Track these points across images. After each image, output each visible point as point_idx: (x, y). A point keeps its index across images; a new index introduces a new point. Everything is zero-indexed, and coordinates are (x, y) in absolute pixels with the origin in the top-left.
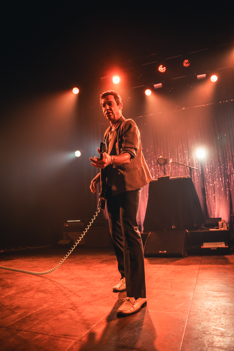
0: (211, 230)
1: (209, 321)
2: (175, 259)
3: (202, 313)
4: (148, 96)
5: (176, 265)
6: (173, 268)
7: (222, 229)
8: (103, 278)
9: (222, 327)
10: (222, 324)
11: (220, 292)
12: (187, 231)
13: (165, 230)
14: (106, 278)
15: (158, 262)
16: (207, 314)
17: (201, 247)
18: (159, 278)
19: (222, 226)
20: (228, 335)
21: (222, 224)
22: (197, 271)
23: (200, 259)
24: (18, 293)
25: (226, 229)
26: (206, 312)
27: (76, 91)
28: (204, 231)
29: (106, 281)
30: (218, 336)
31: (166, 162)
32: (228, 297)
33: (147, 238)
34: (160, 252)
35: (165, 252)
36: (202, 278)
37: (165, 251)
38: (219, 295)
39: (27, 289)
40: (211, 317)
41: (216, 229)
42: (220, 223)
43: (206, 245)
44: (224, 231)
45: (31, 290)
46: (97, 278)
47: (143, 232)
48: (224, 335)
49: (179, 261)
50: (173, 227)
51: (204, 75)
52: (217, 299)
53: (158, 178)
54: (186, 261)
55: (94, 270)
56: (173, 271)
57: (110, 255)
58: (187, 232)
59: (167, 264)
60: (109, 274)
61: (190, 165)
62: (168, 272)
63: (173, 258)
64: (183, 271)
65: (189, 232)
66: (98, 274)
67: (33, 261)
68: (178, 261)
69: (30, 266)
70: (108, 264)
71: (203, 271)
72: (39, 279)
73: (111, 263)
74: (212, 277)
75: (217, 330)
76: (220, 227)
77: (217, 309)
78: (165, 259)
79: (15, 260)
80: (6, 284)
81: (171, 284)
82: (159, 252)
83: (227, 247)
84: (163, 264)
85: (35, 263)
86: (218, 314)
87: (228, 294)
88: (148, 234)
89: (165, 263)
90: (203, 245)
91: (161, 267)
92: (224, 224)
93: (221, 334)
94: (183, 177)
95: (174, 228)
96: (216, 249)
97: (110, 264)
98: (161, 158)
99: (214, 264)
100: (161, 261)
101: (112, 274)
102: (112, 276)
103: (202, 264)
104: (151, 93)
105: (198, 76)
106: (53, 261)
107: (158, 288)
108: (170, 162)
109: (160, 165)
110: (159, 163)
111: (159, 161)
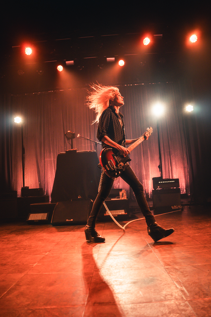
0: (112, 199)
1: (110, 275)
2: (81, 226)
3: (105, 270)
4: (59, 71)
6: (79, 235)
7: (123, 198)
8: (13, 247)
9: (121, 278)
10: (121, 276)
11: (120, 251)
13: (71, 201)
14: (16, 247)
15: (65, 230)
16: (109, 270)
17: (104, 215)
18: (66, 244)
19: (123, 196)
20: (125, 283)
21: (123, 194)
23: (103, 225)
25: (126, 198)
26: (108, 268)
29: (16, 250)
30: (117, 285)
31: (73, 136)
32: (126, 254)
33: (55, 208)
34: (67, 220)
35: (72, 220)
38: (119, 254)
40: (112, 272)
41: (117, 198)
42: (121, 193)
43: (108, 213)
44: (124, 200)
46: (6, 248)
47: (51, 203)
48: (122, 283)
50: (79, 198)
51: (113, 59)
52: (117, 257)
53: (66, 151)
55: (3, 241)
56: (80, 237)
58: (92, 202)
59: (74, 231)
60: (18, 243)
61: (96, 140)
62: (75, 238)
63: (79, 226)
66: (8, 244)
70: (17, 234)
71: (105, 235)
73: (20, 233)
74: (113, 240)
75: (116, 281)
76: (120, 197)
77: (117, 265)
78: (72, 227)
81: (77, 248)
82: (66, 220)
83: (126, 214)
84: (71, 231)
86: (118, 269)
87: (126, 252)
88: (55, 204)
89: (72, 230)
90: (106, 213)
91: (68, 234)
92: (124, 194)
93: (120, 283)
94: (89, 151)
96: (117, 216)
98: (69, 132)
99: (115, 229)
100: (68, 229)
101: (21, 243)
103: (105, 230)
104: (63, 69)
105: (108, 59)
107: (66, 252)
108: (78, 136)
109: (68, 139)
110: (67, 137)
111: (67, 135)
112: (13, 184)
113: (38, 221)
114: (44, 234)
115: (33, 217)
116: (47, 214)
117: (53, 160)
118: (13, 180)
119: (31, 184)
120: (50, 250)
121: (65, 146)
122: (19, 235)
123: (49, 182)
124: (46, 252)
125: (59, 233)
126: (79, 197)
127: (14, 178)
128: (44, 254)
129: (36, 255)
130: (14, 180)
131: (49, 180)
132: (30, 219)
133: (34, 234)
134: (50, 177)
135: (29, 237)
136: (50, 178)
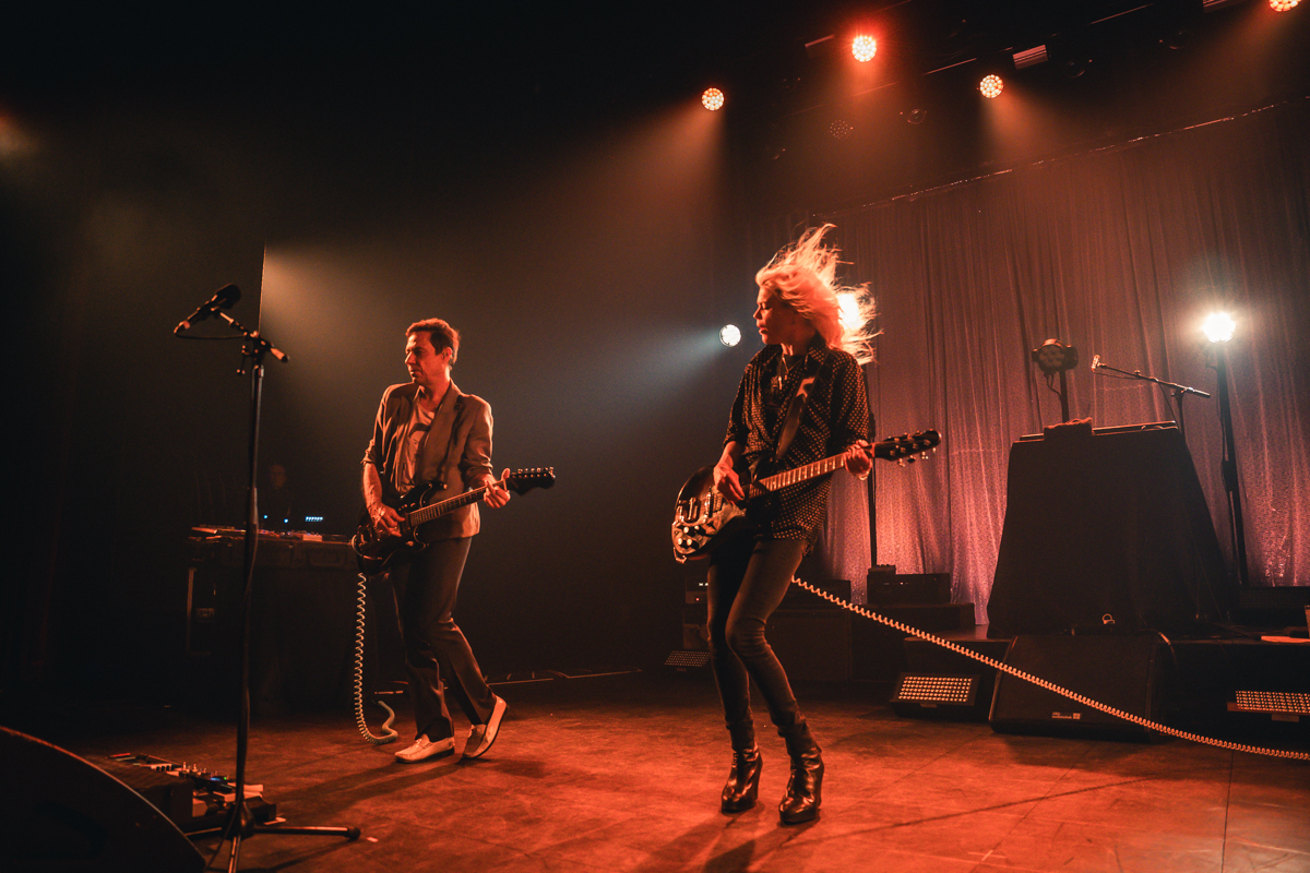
0: (1263, 638)
2: (1115, 744)
4: (990, 99)
5: (1126, 775)
6: (1114, 788)
12: (1167, 640)
13: (1073, 633)
15: (1050, 757)
17: (1226, 708)
18: (1062, 825)
22: (1218, 810)
24: (563, 846)
27: (713, 100)
28: (1237, 642)
31: (1070, 359)
33: (1004, 659)
34: (1057, 715)
35: (1077, 716)
36: (1246, 843)
37: (1077, 712)
39: (590, 833)
41: (1293, 635)
43: (1248, 701)
45: (606, 839)
47: (988, 636)
49: (1134, 756)
50: (1105, 622)
53: (1047, 431)
54: (1163, 758)
56: (1117, 800)
57: (860, 717)
58: (1165, 645)
60: (869, 793)
62: (1097, 803)
64: (1157, 804)
65: (1172, 644)
67: (588, 728)
68: (1131, 758)
69: (582, 749)
70: (860, 754)
72: (622, 799)
73: (871, 750)
79: (524, 723)
80: (516, 810)
81: (1113, 854)
82: (1051, 715)
84: (1075, 768)
85: (597, 738)
88: (1006, 644)
89: (1078, 762)
90: (1234, 700)
91: (1065, 778)
94: (1147, 427)
95: (1108, 623)
96: (1297, 720)
97: (869, 753)
98: (1049, 346)
100: (1064, 754)
101: (880, 794)
102: (883, 804)
103: (1238, 782)
104: (1001, 88)
106: (656, 733)
107: (1066, 863)
108: (1093, 367)
109: (1048, 372)
110: (1042, 366)
111: (1042, 357)
112: (829, 545)
113: (934, 706)
114: (967, 766)
115: (915, 689)
116: (972, 682)
117: (984, 453)
118: (829, 531)
119: (898, 550)
120: (999, 844)
121: (1030, 396)
122: (865, 758)
123: (969, 540)
124: (983, 850)
125: (1024, 767)
126: (1107, 618)
127: (833, 522)
128: (975, 858)
129: (945, 855)
130: (833, 530)
131: (969, 532)
132: (904, 695)
133: (926, 761)
134: (974, 521)
135: (906, 772)
136: (971, 525)
